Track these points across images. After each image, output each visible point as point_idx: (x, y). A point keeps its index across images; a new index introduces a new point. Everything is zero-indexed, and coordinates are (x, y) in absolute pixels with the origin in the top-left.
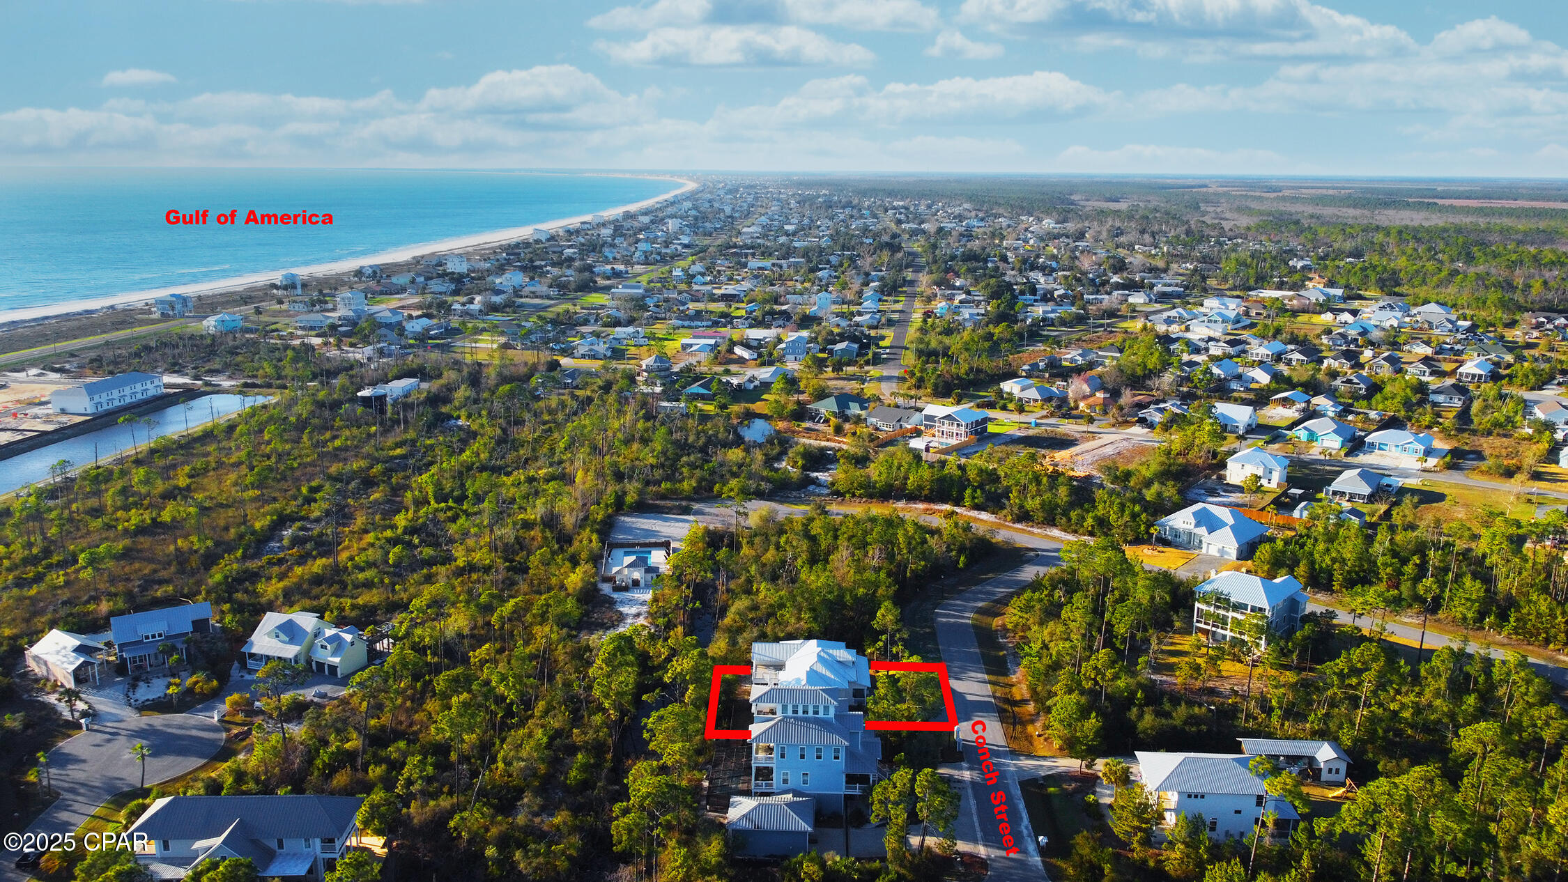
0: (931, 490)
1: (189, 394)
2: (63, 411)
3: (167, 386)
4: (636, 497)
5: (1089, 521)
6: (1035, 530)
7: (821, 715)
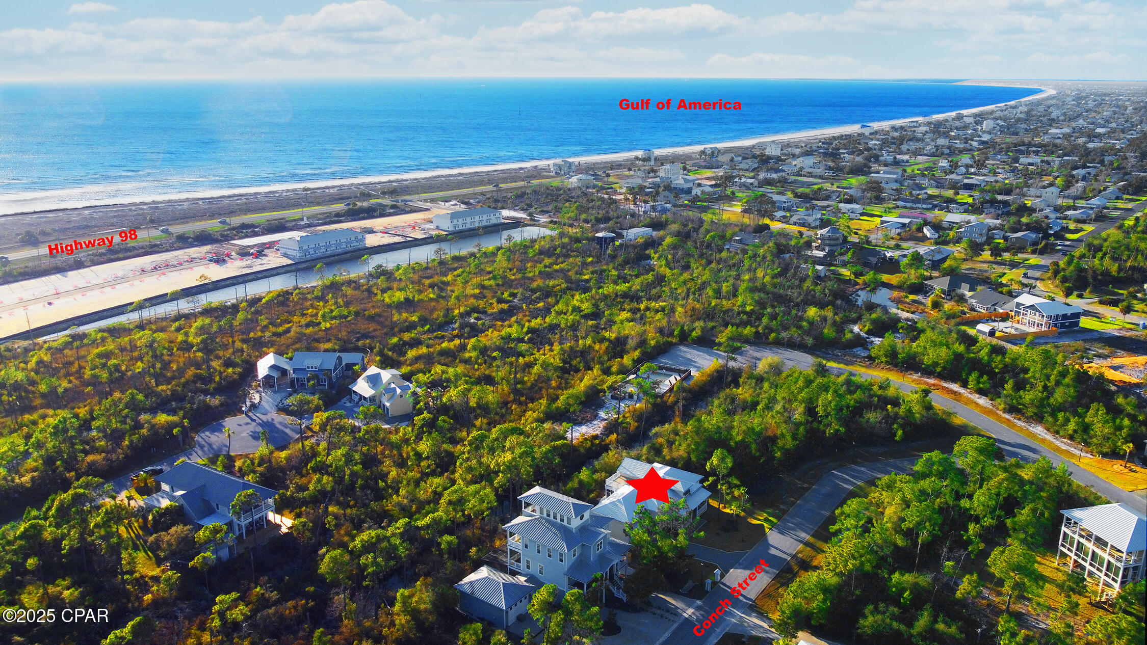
0: (944, 368)
1: (517, 224)
2: (438, 228)
3: (508, 218)
4: (700, 333)
5: (1071, 426)
6: (1020, 423)
7: (565, 523)
